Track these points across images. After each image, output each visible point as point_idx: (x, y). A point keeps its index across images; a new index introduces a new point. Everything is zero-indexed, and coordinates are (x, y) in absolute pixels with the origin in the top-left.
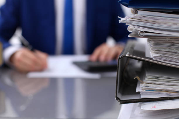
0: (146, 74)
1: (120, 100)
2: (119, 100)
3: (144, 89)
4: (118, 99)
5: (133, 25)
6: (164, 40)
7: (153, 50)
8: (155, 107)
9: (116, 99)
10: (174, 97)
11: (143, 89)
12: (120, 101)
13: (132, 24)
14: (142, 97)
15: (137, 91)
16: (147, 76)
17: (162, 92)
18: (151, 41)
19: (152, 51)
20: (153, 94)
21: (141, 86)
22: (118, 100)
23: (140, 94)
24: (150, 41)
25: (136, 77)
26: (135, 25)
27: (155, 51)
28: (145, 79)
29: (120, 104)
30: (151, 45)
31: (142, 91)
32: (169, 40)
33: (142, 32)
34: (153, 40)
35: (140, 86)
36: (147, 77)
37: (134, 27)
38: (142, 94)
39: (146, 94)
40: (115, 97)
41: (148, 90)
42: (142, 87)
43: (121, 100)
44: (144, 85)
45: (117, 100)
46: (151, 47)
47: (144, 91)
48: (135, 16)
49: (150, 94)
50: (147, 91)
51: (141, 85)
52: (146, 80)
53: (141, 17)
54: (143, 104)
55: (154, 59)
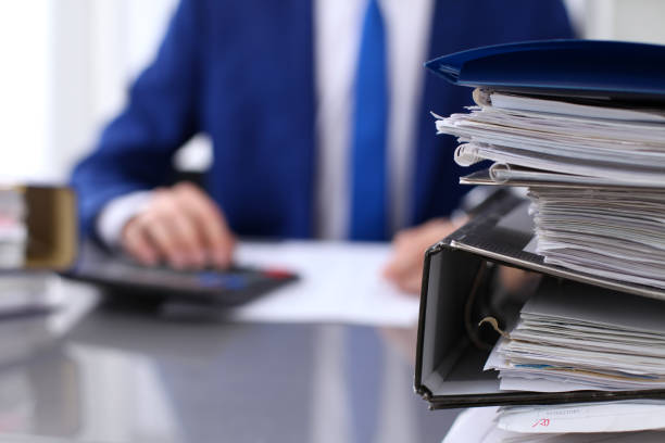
1: (430, 393)
2: (426, 395)
3: (510, 361)
4: (422, 389)
6: (580, 197)
7: (543, 229)
8: (546, 422)
9: (418, 392)
10: (614, 393)
11: (507, 362)
12: (431, 397)
14: (505, 386)
15: (488, 367)
16: (522, 316)
17: (573, 374)
19: (542, 232)
20: (541, 378)
21: (502, 350)
22: (422, 394)
23: (499, 376)
25: (486, 319)
26: (487, 145)
27: (548, 232)
28: (515, 327)
29: (432, 409)
30: (538, 212)
31: (504, 366)
32: (596, 197)
33: (502, 167)
35: (499, 350)
36: (523, 320)
37: (477, 150)
38: (506, 378)
39: (519, 378)
41: (523, 365)
42: (504, 355)
43: (434, 394)
44: (512, 345)
45: (419, 396)
47: (512, 365)
48: (483, 114)
49: (532, 377)
50: (520, 369)
51: (501, 346)
52: (520, 330)
53: (501, 115)
55: (546, 260)
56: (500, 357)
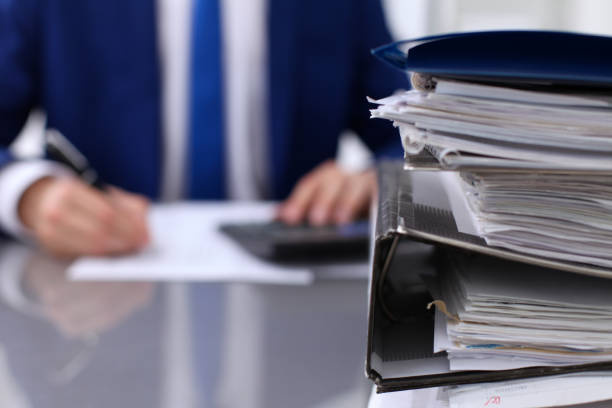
0: (468, 294)
1: (380, 377)
2: (377, 380)
3: (461, 343)
4: (373, 374)
5: (421, 129)
7: (483, 211)
8: (497, 399)
9: (370, 377)
10: (561, 368)
11: (456, 343)
12: (383, 381)
13: (417, 125)
14: (455, 367)
15: (437, 350)
16: (469, 298)
17: (522, 352)
18: (478, 181)
19: (481, 214)
20: (489, 356)
21: (452, 331)
22: (374, 379)
23: (449, 357)
24: (476, 183)
25: (434, 302)
26: (425, 130)
27: (491, 214)
28: (463, 309)
29: (378, 392)
30: (476, 194)
31: (455, 348)
32: (537, 180)
33: (451, 154)
34: (485, 180)
35: (449, 332)
36: (469, 301)
37: (425, 137)
38: (455, 358)
39: (467, 357)
40: (365, 368)
41: (474, 346)
42: (454, 337)
43: (383, 378)
44: (461, 327)
45: (371, 381)
46: (479, 202)
47: (463, 347)
48: (429, 101)
49: (481, 357)
50: (471, 350)
51: (450, 328)
52: (468, 312)
53: (448, 102)
54: (455, 391)
55: (488, 242)
56: (450, 339)
